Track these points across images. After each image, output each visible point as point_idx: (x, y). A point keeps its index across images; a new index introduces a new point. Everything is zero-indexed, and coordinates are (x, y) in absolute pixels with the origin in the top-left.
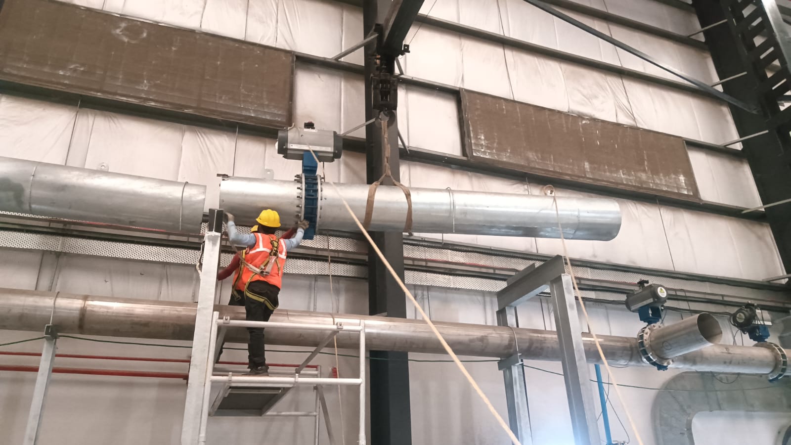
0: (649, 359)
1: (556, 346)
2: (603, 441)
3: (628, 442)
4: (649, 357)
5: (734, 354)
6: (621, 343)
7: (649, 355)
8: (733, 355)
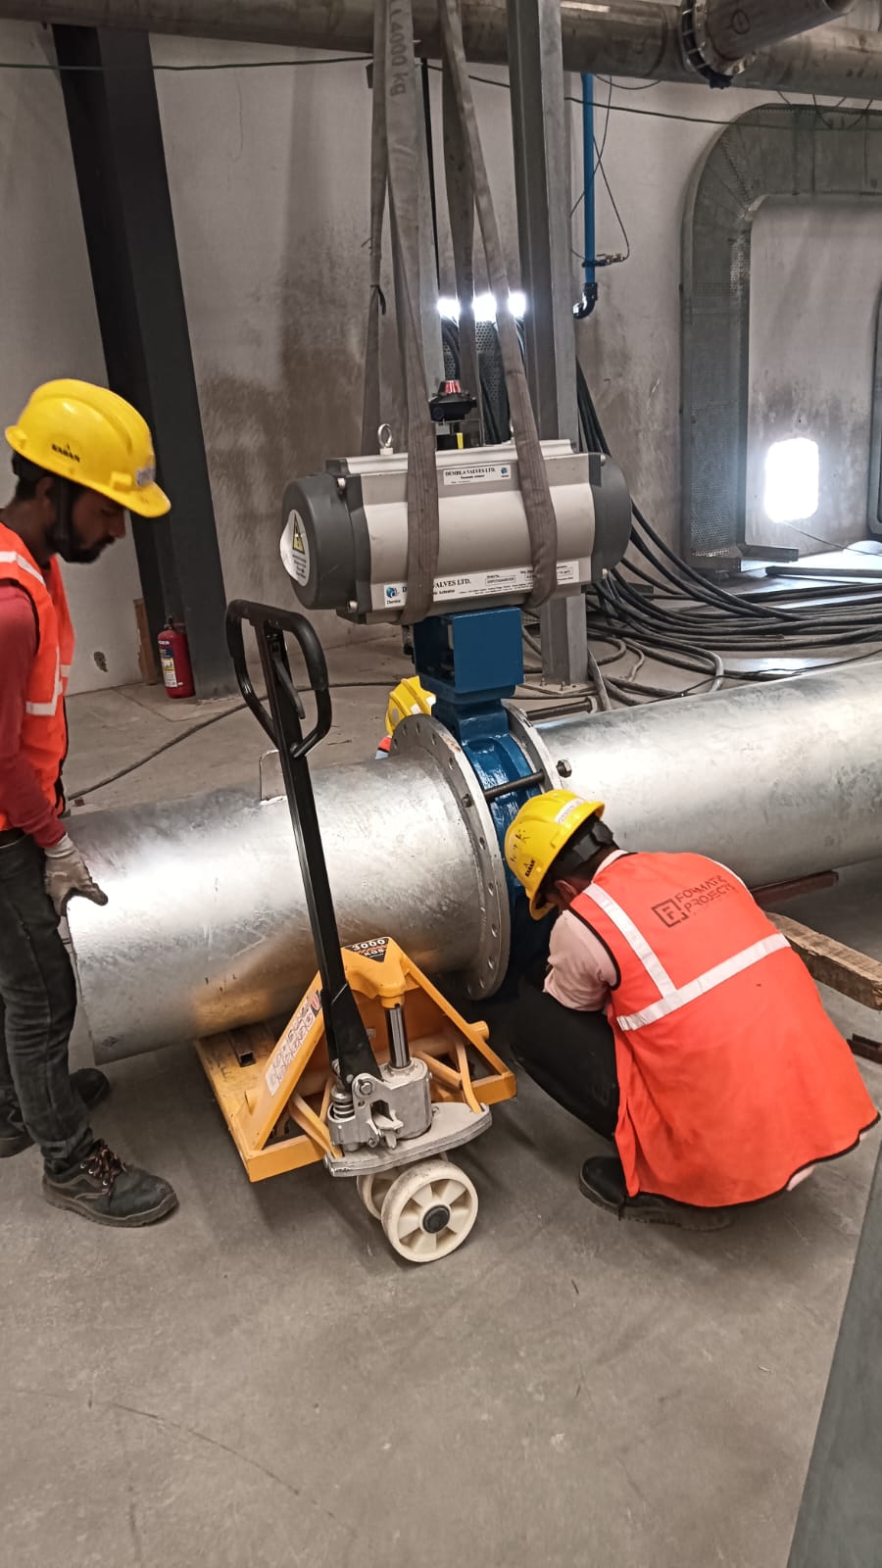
0: (697, 59)
1: (501, 23)
2: (577, 255)
3: (625, 256)
4: (698, 53)
5: (873, 52)
6: (644, 19)
7: (700, 49)
8: (869, 54)
